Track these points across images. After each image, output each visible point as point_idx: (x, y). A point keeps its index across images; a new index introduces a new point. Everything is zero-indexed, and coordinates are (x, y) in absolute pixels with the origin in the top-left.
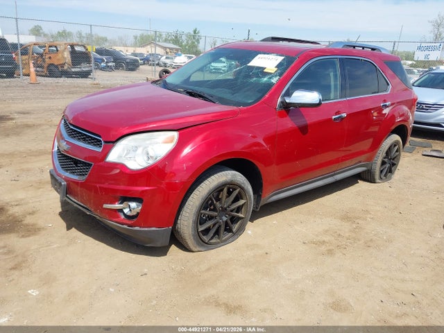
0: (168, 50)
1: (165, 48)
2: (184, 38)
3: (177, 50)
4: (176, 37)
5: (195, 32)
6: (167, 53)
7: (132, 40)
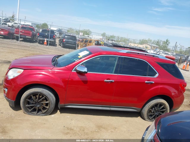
0: (153, 47)
1: (151, 46)
2: (161, 43)
3: (157, 48)
4: (158, 42)
5: (167, 40)
6: (152, 48)
7: (138, 42)
